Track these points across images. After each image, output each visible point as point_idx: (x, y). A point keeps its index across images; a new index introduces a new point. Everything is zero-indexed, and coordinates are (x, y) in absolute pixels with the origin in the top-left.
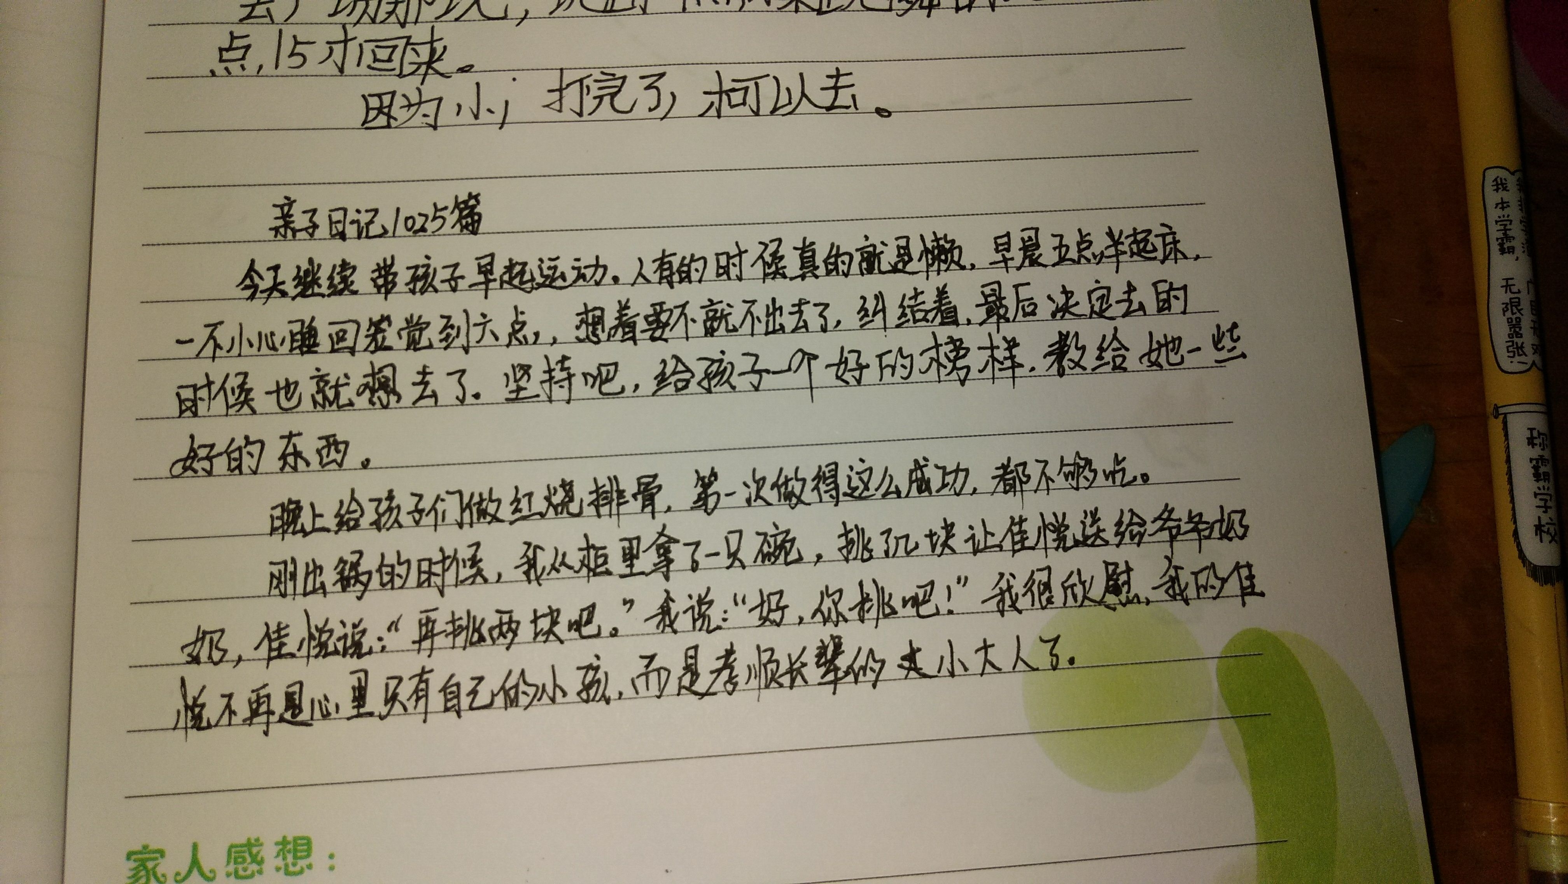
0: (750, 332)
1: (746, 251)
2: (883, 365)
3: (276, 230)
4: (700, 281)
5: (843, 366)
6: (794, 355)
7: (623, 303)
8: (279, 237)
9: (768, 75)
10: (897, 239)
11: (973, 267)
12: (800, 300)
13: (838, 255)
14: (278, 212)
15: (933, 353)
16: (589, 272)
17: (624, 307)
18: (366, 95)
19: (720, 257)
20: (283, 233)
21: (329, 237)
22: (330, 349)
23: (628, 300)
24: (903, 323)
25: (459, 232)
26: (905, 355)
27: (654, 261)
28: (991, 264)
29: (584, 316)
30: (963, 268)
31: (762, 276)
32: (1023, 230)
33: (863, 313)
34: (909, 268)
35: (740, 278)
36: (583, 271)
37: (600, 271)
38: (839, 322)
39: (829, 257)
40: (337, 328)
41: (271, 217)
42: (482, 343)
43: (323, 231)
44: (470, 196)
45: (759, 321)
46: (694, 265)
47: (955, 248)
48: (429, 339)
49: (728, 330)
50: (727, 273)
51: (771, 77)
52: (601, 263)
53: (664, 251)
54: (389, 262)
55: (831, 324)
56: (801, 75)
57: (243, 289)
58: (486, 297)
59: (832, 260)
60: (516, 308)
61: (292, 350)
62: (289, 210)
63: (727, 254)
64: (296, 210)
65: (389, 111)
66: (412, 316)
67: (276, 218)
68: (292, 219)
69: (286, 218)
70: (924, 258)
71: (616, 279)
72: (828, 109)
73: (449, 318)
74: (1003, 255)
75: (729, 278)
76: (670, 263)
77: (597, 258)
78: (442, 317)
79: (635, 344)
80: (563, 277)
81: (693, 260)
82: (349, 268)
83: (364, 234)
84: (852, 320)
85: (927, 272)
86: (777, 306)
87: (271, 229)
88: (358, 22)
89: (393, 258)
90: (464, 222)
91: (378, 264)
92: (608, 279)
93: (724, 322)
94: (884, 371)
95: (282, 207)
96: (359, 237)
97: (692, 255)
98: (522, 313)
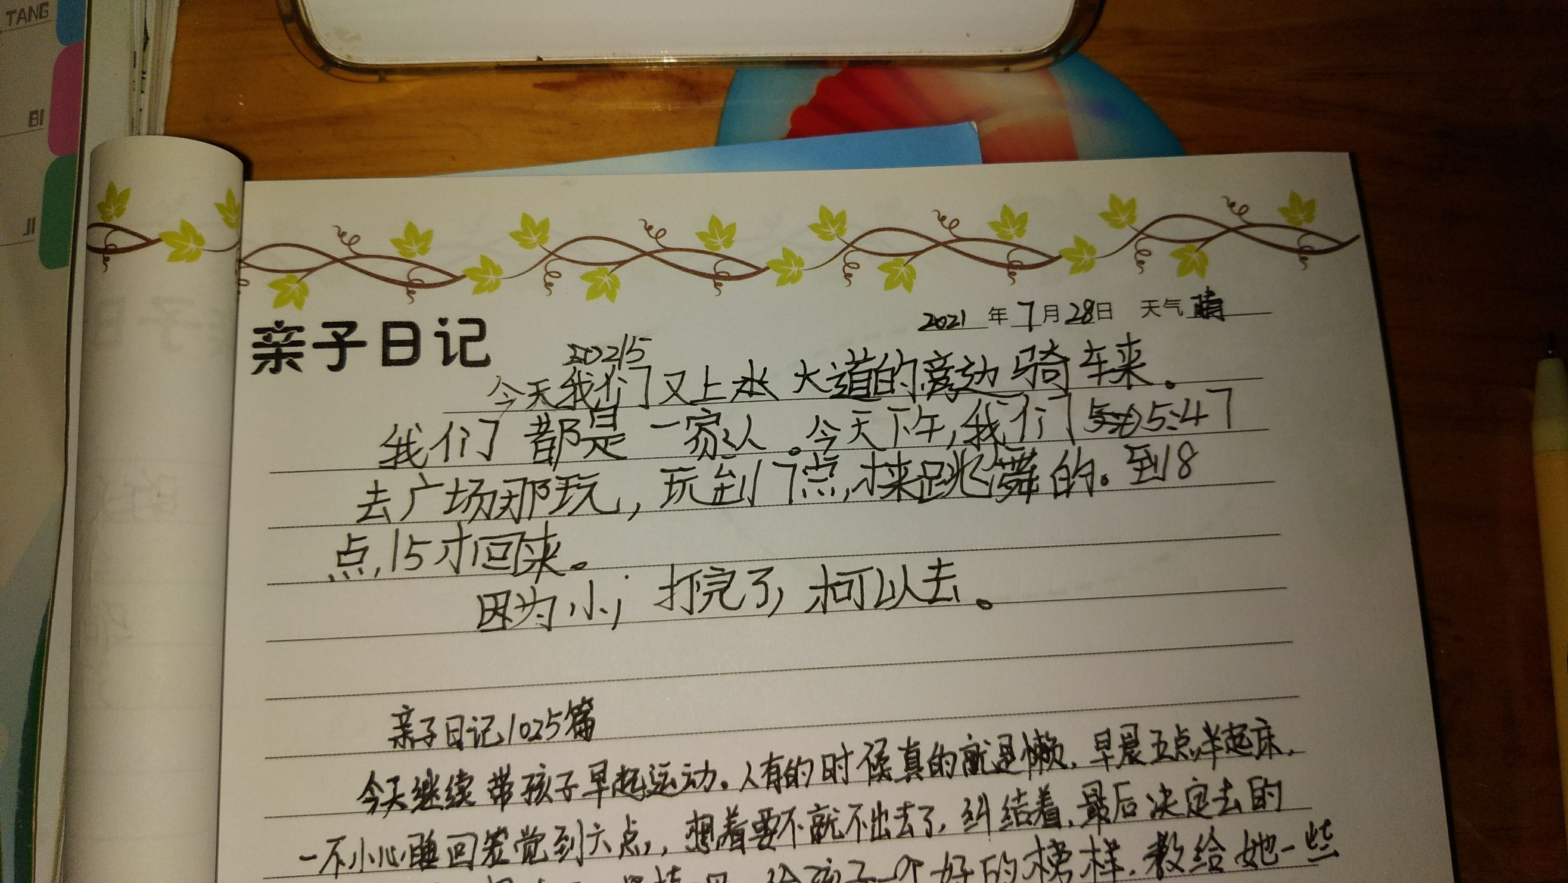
0: (856, 839)
1: (852, 753)
2: (988, 871)
3: (395, 740)
4: (807, 785)
5: (947, 873)
6: (899, 862)
7: (732, 810)
8: (398, 748)
9: (872, 568)
10: (1000, 737)
11: (1074, 765)
12: (905, 804)
13: (942, 755)
14: (396, 722)
15: (1036, 858)
16: (698, 778)
17: (732, 814)
18: (482, 595)
19: (826, 759)
20: (402, 743)
21: (447, 746)
22: (448, 864)
23: (736, 808)
24: (1006, 826)
25: (572, 738)
26: (1008, 859)
27: (762, 765)
28: (1092, 762)
29: (694, 824)
30: (1064, 767)
31: (868, 779)
32: (1122, 727)
33: (967, 816)
34: (1012, 768)
35: (846, 782)
36: (693, 777)
37: (710, 776)
38: (943, 827)
39: (934, 757)
40: (456, 841)
41: (389, 727)
42: (595, 855)
43: (441, 740)
44: (584, 701)
45: (865, 826)
46: (801, 769)
47: (1057, 746)
48: (545, 852)
49: (834, 837)
50: (833, 775)
51: (875, 570)
52: (710, 768)
53: (771, 755)
54: (505, 772)
55: (936, 829)
56: (904, 567)
57: (364, 802)
58: (599, 807)
59: (936, 760)
60: (628, 817)
61: (412, 865)
62: (407, 720)
63: (834, 756)
64: (414, 719)
65: (504, 612)
66: (527, 828)
67: (395, 728)
68: (410, 729)
69: (404, 726)
70: (1026, 757)
71: (724, 785)
72: (931, 602)
73: (563, 829)
74: (1104, 754)
75: (835, 782)
76: (778, 767)
77: (707, 763)
78: (557, 828)
79: (744, 853)
80: (673, 784)
81: (799, 763)
82: (466, 779)
83: (480, 743)
84: (956, 824)
85: (1030, 772)
86: (883, 810)
87: (390, 740)
88: (473, 519)
89: (509, 767)
90: (578, 728)
91: (494, 774)
92: (717, 785)
93: (830, 827)
94: (989, 877)
95: (400, 716)
96: (476, 746)
97: (799, 759)
98: (634, 822)
